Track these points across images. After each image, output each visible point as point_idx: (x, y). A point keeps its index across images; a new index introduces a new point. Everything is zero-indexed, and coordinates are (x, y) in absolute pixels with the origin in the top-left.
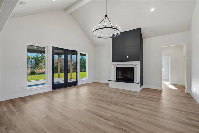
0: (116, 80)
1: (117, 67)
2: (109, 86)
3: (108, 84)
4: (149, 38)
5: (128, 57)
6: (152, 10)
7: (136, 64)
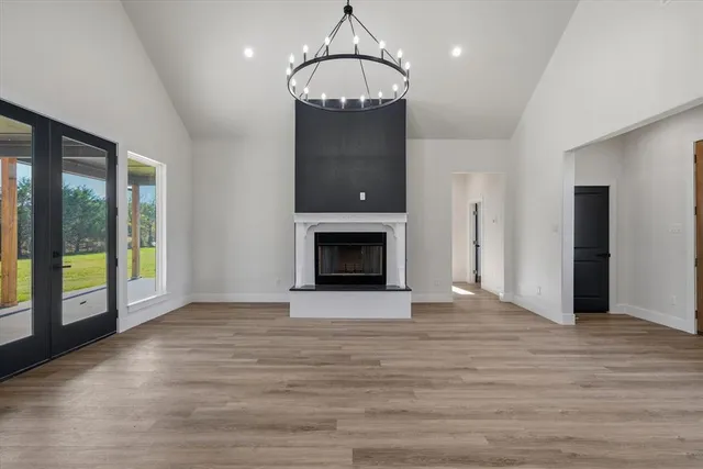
0: (314, 284)
1: (316, 234)
2: (293, 314)
3: (286, 306)
4: (420, 140)
5: (363, 196)
6: (457, 52)
7: (394, 224)
